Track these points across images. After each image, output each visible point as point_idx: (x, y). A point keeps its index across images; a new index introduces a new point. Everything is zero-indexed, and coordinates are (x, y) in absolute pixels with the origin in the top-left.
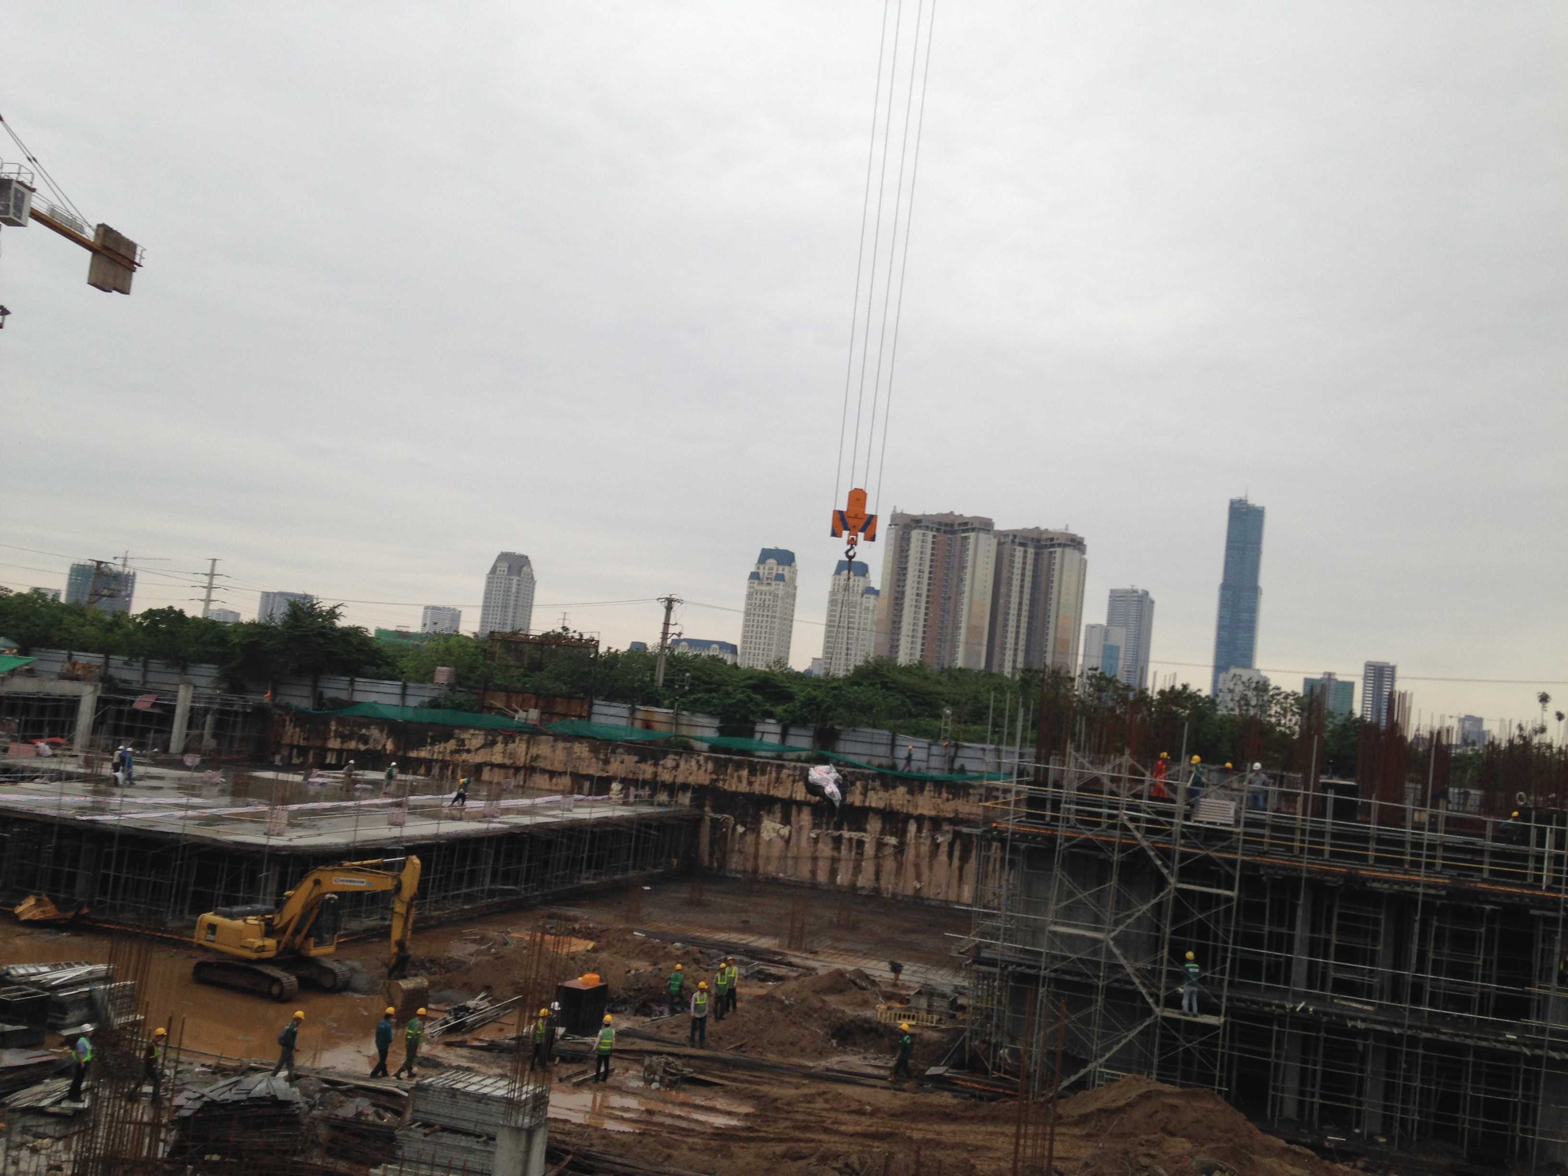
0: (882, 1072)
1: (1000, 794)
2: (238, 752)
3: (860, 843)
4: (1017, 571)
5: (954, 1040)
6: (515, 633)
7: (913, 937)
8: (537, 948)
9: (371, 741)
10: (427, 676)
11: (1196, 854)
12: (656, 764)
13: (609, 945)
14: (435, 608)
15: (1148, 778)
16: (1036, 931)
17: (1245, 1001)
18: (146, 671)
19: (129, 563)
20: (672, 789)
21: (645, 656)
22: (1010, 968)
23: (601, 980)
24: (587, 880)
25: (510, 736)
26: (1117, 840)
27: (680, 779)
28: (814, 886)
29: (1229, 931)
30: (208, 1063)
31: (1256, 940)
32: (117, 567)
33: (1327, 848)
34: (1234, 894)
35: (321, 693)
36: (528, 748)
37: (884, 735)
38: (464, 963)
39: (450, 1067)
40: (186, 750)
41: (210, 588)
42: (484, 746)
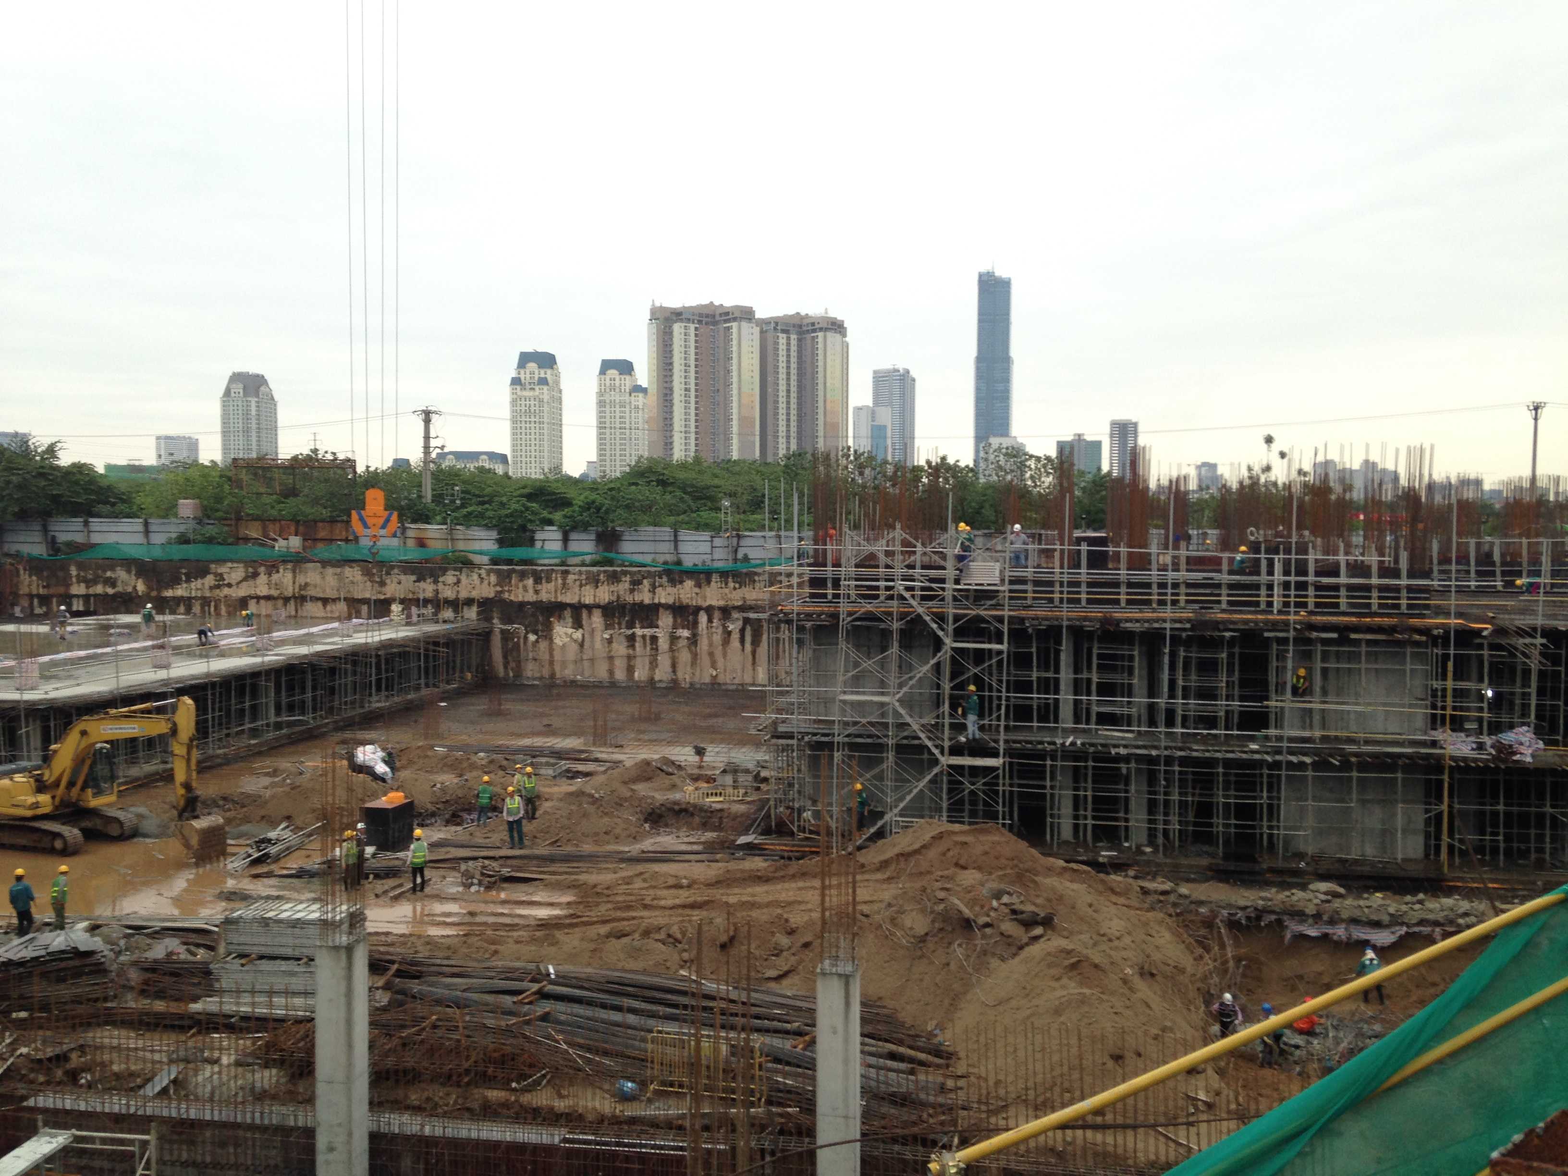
0: (696, 848)
1: (783, 578)
3: (654, 639)
4: (782, 359)
5: (761, 809)
6: (261, 459)
7: (714, 721)
9: (119, 583)
10: (169, 511)
11: (965, 615)
12: (436, 582)
13: (410, 763)
14: (167, 438)
15: (919, 549)
16: (827, 701)
17: (1019, 742)
20: (455, 604)
21: (409, 472)
22: (806, 739)
24: (378, 702)
25: (273, 566)
26: (895, 610)
27: (463, 595)
28: (613, 684)
29: (1001, 681)
31: (1024, 686)
33: (1084, 596)
34: (1004, 647)
35: (54, 538)
36: (294, 577)
37: (666, 532)
38: (259, 796)
39: (259, 898)
42: (245, 579)
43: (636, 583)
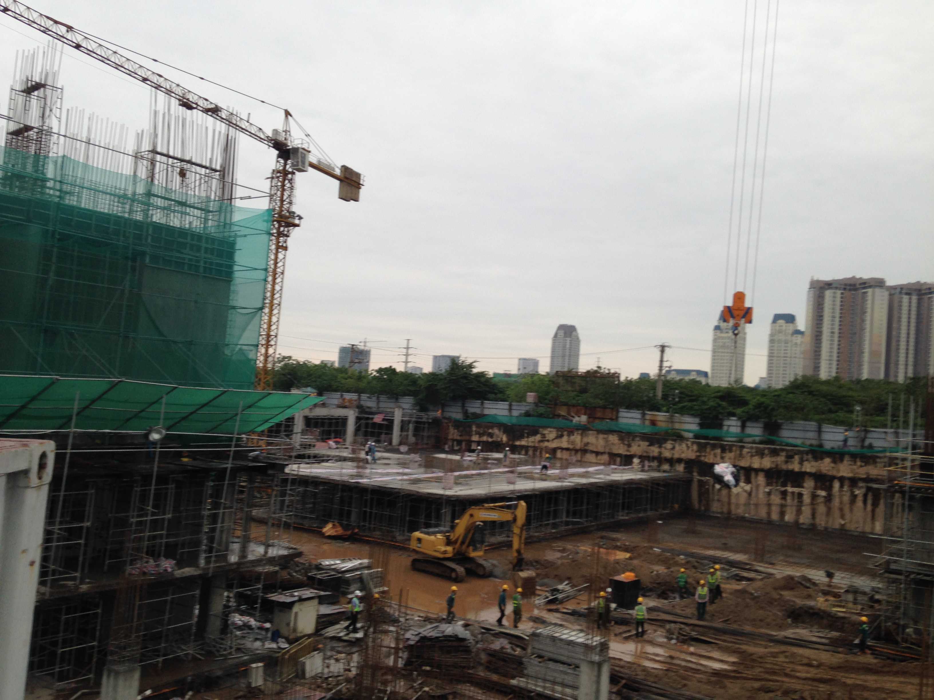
0: (823, 641)
1: (899, 462)
2: (427, 444)
3: (800, 495)
4: (905, 312)
6: (570, 371)
7: (841, 555)
8: (596, 556)
9: (494, 436)
10: (521, 399)
12: (660, 447)
13: (639, 556)
14: (525, 359)
18: (378, 402)
19: (368, 344)
20: (671, 461)
21: (649, 381)
22: (912, 576)
23: (636, 577)
24: (622, 516)
25: (571, 432)
27: (676, 456)
28: (770, 522)
30: (422, 615)
32: (361, 347)
35: (467, 410)
36: (582, 439)
37: (813, 425)
38: (555, 563)
39: (551, 624)
40: (401, 444)
41: (407, 355)
42: (557, 438)
43: (789, 458)
